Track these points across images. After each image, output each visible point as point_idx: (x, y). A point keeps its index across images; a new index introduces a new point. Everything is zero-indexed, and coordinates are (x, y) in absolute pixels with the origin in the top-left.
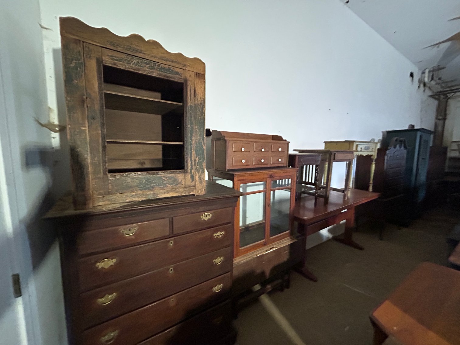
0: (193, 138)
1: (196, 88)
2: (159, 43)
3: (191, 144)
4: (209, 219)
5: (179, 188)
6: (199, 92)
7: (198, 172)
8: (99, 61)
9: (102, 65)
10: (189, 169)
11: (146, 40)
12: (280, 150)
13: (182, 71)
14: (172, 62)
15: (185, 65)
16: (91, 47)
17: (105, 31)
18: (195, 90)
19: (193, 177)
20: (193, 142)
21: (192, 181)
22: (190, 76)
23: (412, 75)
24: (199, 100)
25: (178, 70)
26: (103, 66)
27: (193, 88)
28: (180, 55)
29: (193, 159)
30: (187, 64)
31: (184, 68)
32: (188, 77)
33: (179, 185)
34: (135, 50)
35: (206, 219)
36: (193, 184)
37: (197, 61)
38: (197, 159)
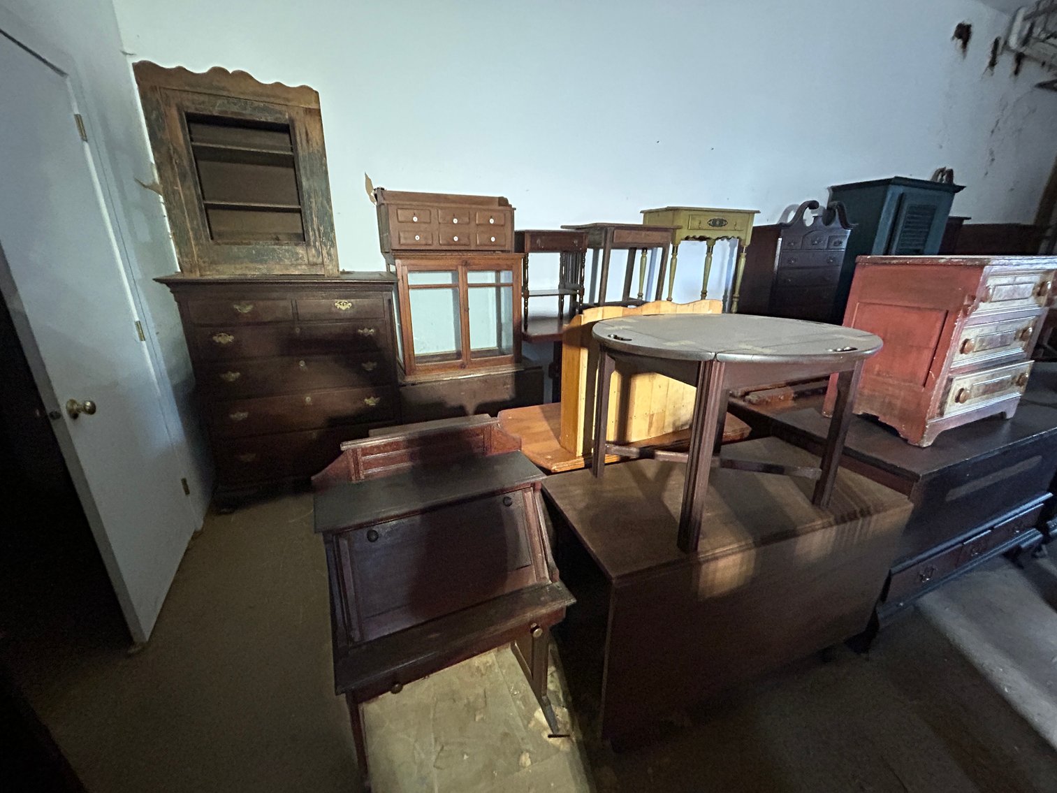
0: (313, 200)
1: (309, 131)
2: (248, 72)
3: (311, 208)
4: (347, 309)
5: (301, 265)
6: (314, 135)
7: (326, 246)
8: (179, 109)
9: (183, 114)
10: (312, 240)
11: (231, 72)
12: (492, 221)
13: (284, 108)
14: (268, 96)
15: (288, 100)
16: (168, 92)
17: (181, 70)
18: (307, 134)
19: (319, 253)
20: (313, 205)
21: (318, 257)
22: (297, 113)
23: (964, 33)
24: (315, 146)
25: (277, 107)
26: (186, 116)
27: (304, 130)
28: (278, 85)
29: (315, 227)
30: (290, 96)
31: (287, 103)
32: (294, 115)
33: (300, 261)
34: (219, 88)
35: (343, 308)
36: (320, 260)
37: (305, 90)
38: (322, 228)
